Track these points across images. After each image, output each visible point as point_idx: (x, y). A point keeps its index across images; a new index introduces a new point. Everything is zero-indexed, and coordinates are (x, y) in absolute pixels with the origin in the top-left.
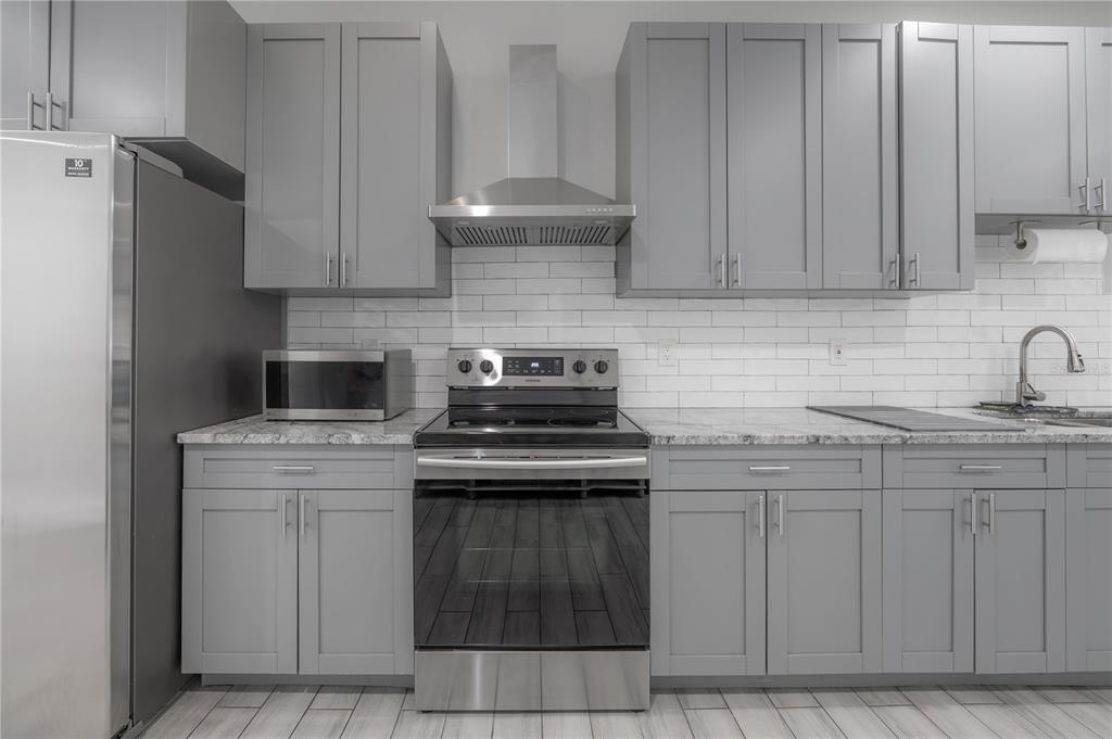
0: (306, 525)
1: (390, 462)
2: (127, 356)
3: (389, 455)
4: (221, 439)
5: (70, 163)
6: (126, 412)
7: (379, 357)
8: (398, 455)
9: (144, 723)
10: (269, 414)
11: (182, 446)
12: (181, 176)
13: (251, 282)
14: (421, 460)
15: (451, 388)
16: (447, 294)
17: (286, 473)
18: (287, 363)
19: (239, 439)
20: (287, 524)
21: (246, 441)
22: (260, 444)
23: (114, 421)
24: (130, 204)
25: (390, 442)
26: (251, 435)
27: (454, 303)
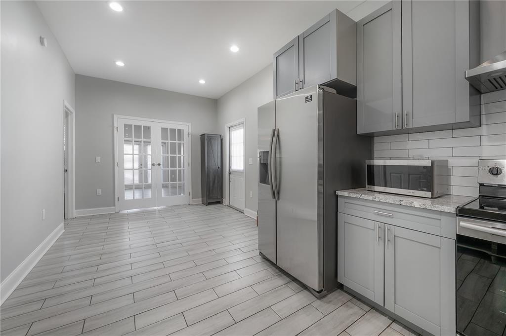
0: (388, 240)
1: (438, 221)
2: (322, 162)
3: (438, 217)
4: (351, 195)
5: (307, 98)
6: (321, 182)
7: (428, 163)
8: (444, 218)
9: (327, 292)
10: (368, 188)
11: (337, 196)
12: (336, 93)
13: (359, 132)
14: (462, 224)
15: (481, 185)
16: (478, 124)
17: (378, 214)
18: (374, 165)
19: (358, 196)
20: (379, 238)
21: (361, 197)
22: (367, 199)
23: (319, 185)
24: (322, 112)
25: (439, 209)
26: (364, 195)
27: (484, 129)
